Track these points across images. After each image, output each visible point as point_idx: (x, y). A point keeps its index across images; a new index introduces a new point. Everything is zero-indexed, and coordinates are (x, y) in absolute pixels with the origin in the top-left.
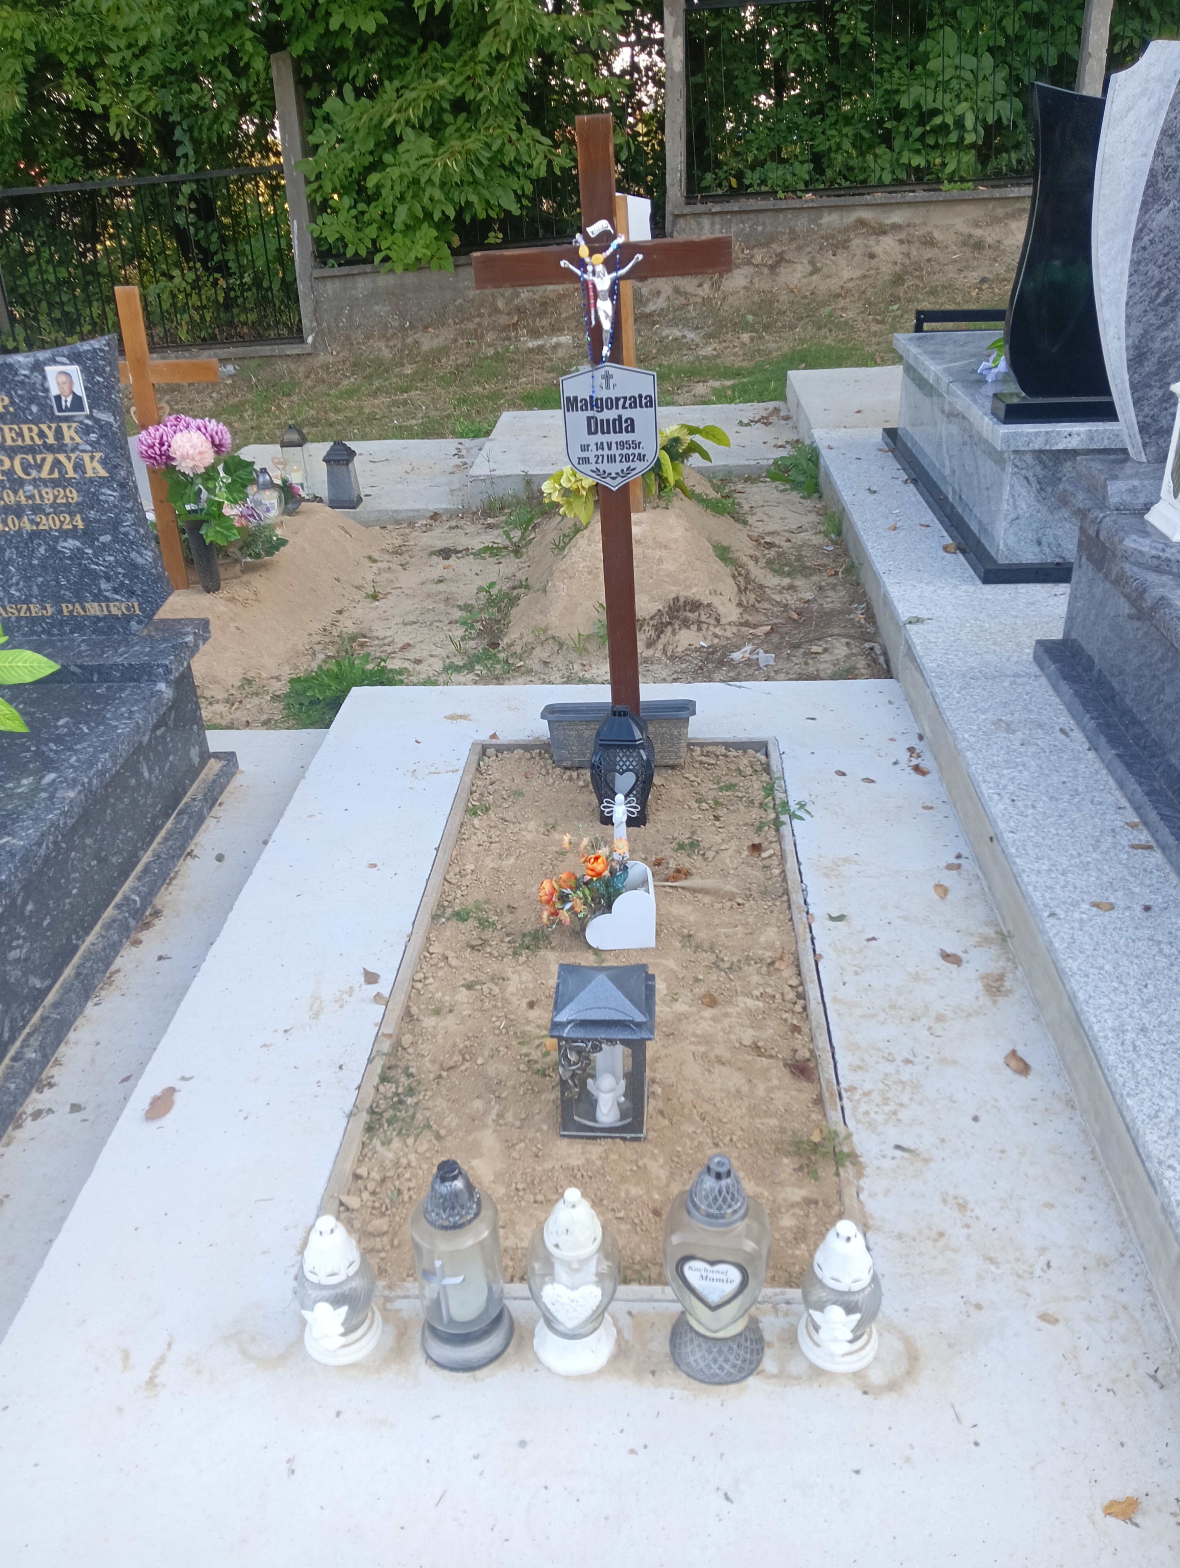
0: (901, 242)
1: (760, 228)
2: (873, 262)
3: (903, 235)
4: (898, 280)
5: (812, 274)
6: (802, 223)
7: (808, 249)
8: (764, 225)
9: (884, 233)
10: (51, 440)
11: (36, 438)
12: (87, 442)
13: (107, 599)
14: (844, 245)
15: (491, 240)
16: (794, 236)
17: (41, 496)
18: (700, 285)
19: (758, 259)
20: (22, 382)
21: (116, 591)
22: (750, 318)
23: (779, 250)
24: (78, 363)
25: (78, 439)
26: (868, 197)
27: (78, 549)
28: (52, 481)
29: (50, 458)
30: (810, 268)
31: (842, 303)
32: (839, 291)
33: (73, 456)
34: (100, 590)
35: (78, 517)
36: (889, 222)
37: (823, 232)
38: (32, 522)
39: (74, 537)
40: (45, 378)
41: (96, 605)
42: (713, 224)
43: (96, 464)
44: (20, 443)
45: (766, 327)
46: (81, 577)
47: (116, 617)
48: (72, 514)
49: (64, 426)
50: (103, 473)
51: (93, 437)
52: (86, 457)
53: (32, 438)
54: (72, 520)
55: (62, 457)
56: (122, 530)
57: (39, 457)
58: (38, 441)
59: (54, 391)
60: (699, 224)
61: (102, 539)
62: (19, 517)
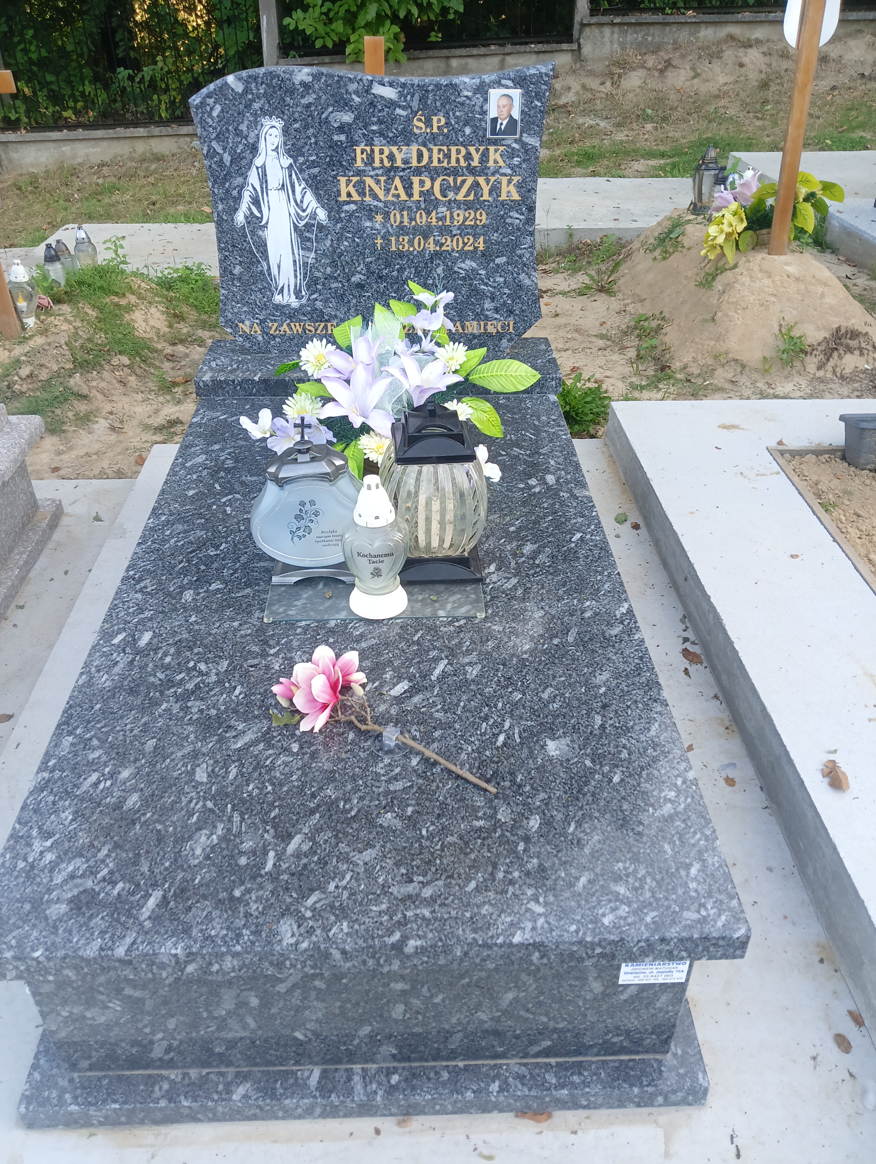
0: (764, 53)
1: (650, 39)
2: (743, 70)
3: (765, 49)
4: (764, 85)
5: (694, 77)
6: (683, 35)
7: (690, 58)
8: (654, 35)
9: (751, 46)
10: (475, 163)
11: (462, 160)
12: (509, 166)
13: (487, 318)
14: (718, 55)
15: (433, 39)
16: (677, 46)
17: (452, 217)
18: (603, 84)
19: (650, 64)
20: (462, 104)
21: (497, 310)
22: (649, 111)
23: (666, 57)
24: (521, 87)
25: (501, 163)
26: (740, 16)
27: (473, 270)
28: (466, 203)
29: (470, 180)
30: (692, 74)
31: (723, 102)
32: (717, 93)
33: (493, 179)
34: (483, 309)
35: (481, 239)
36: (753, 37)
37: (699, 44)
38: (436, 243)
39: (472, 259)
40: (486, 100)
41: (475, 323)
42: (613, 33)
43: (512, 188)
44: (445, 164)
45: (664, 119)
46: (469, 297)
47: (490, 335)
48: (476, 236)
49: (492, 149)
50: (516, 197)
51: (516, 161)
52: (504, 180)
53: (458, 161)
54: (475, 241)
55: (481, 180)
56: (519, 252)
57: (459, 179)
58: (463, 163)
59: (493, 113)
60: (601, 32)
61: (498, 261)
62: (426, 238)
